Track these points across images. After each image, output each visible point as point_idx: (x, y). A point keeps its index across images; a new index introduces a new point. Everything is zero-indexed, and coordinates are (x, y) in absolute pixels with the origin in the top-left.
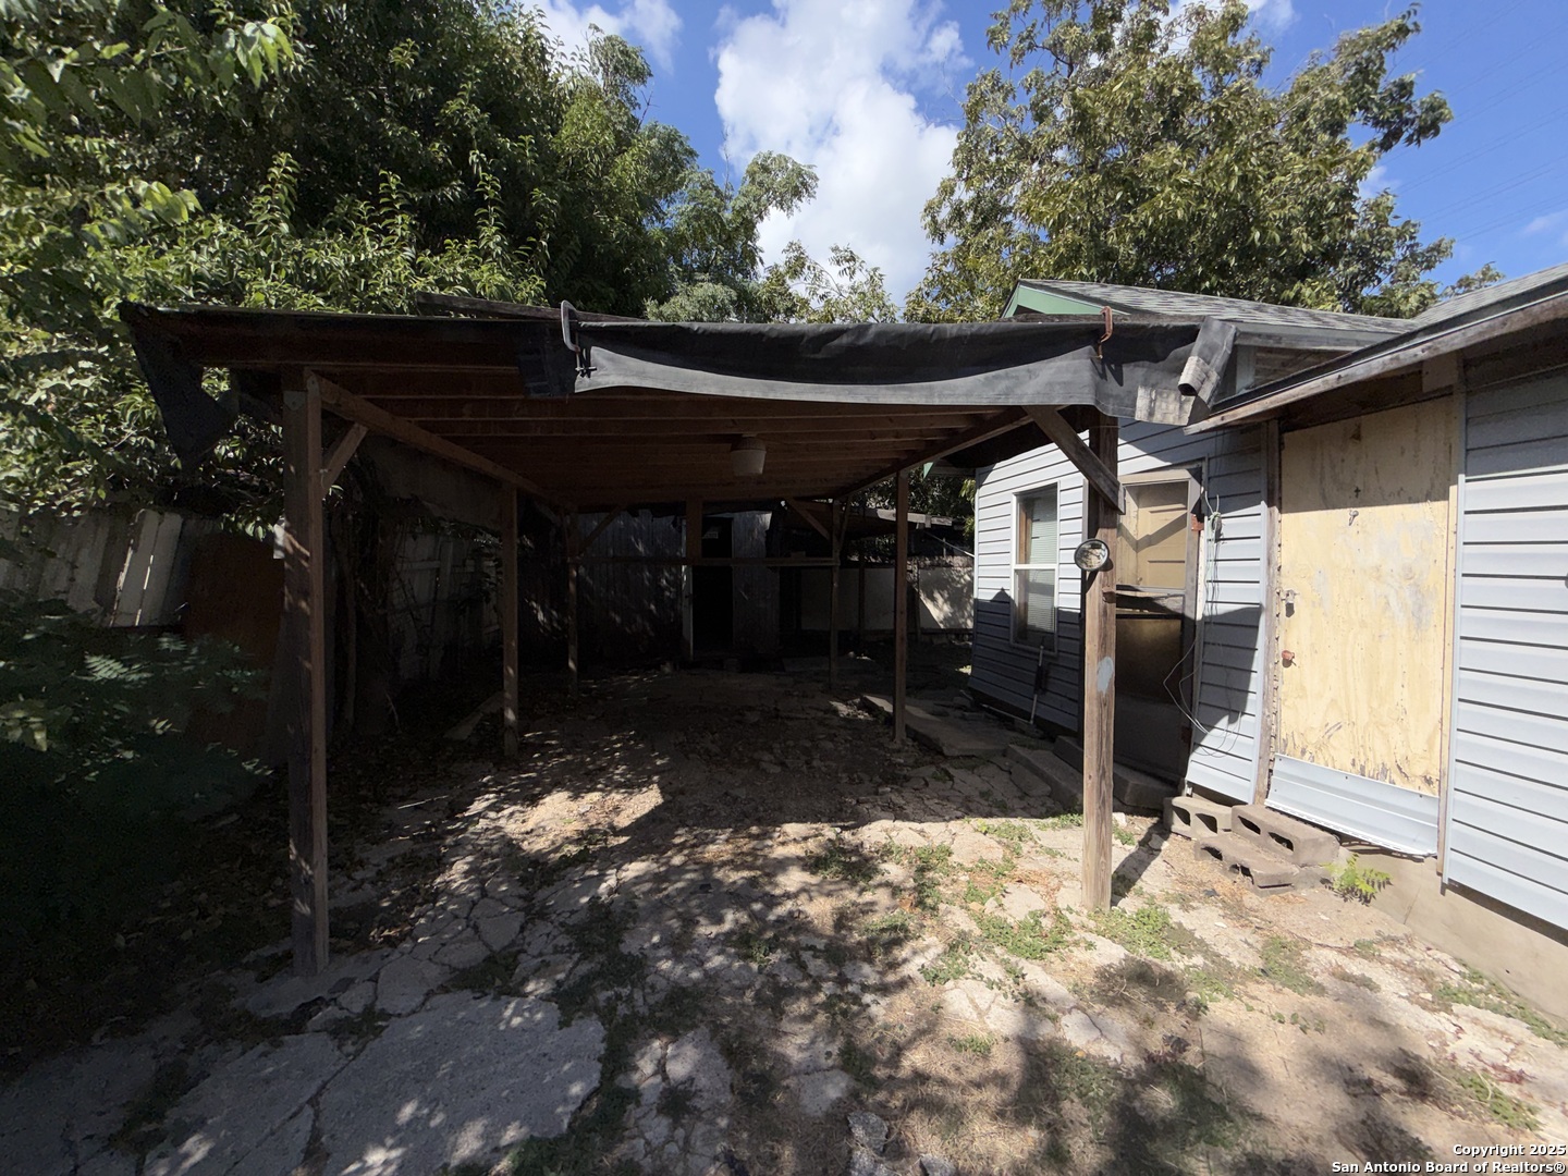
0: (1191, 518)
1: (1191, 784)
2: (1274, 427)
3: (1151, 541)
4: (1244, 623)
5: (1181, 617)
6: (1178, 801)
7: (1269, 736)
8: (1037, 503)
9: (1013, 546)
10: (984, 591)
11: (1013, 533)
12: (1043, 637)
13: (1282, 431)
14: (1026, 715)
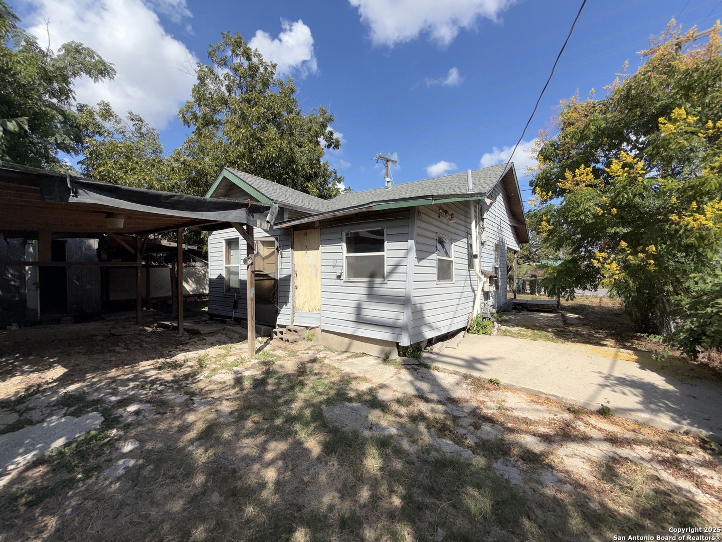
0: (276, 251)
1: (279, 325)
2: (292, 229)
3: (267, 257)
4: (287, 279)
5: (275, 279)
6: (274, 330)
7: (294, 307)
8: (231, 244)
9: (224, 258)
10: (213, 274)
11: (224, 253)
12: (236, 290)
13: (294, 231)
14: (231, 318)
